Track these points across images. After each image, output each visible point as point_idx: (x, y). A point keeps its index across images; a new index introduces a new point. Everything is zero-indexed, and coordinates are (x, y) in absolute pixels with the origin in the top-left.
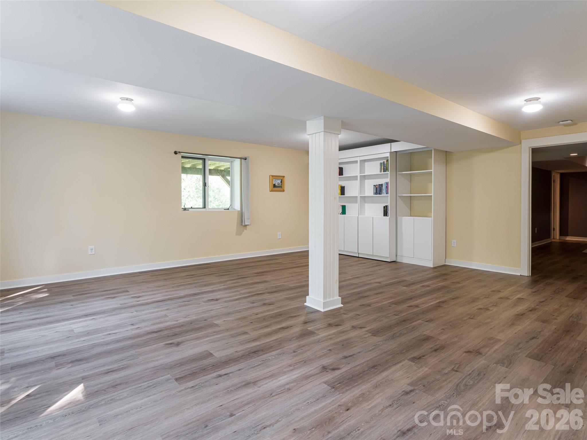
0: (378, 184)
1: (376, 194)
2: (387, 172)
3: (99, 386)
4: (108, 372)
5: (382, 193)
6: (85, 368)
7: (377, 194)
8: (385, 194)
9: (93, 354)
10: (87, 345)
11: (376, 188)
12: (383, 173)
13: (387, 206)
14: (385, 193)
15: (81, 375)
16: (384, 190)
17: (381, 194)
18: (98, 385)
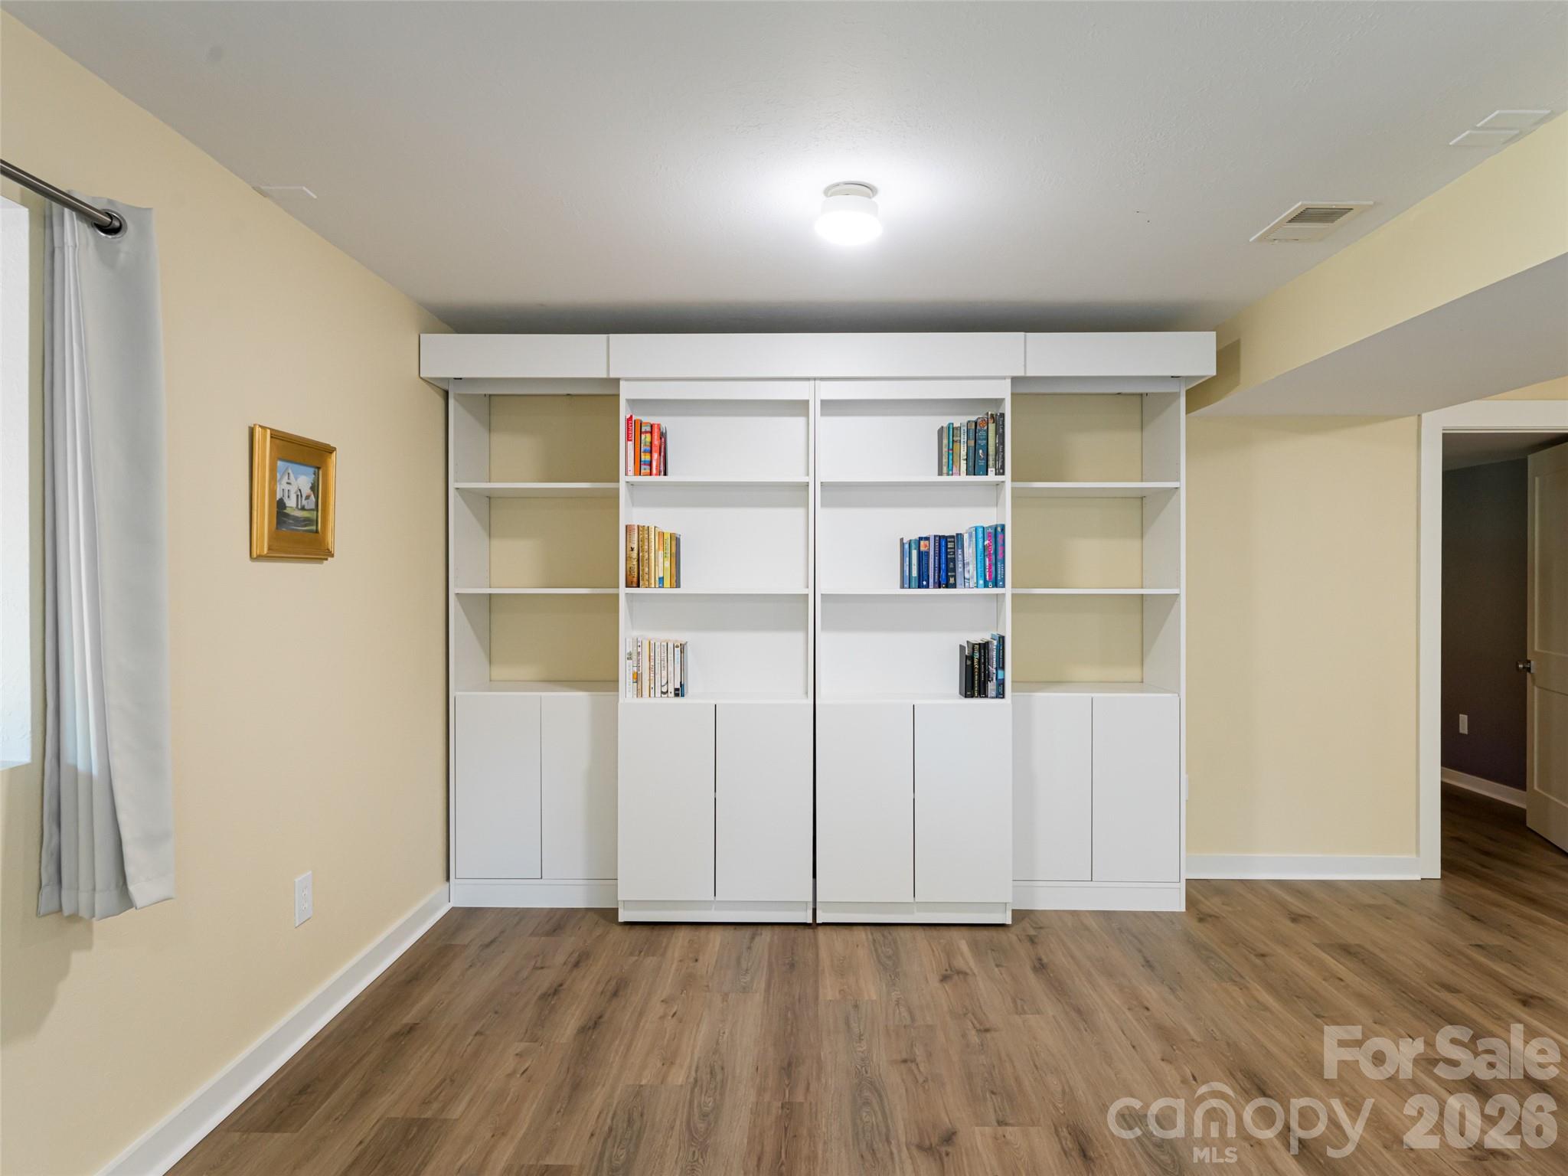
0: (931, 532)
1: (920, 586)
2: (992, 476)
5: (959, 581)
7: (927, 587)
8: (977, 586)
11: (920, 554)
12: (964, 478)
13: (991, 642)
14: (981, 582)
16: (971, 567)
17: (954, 586)
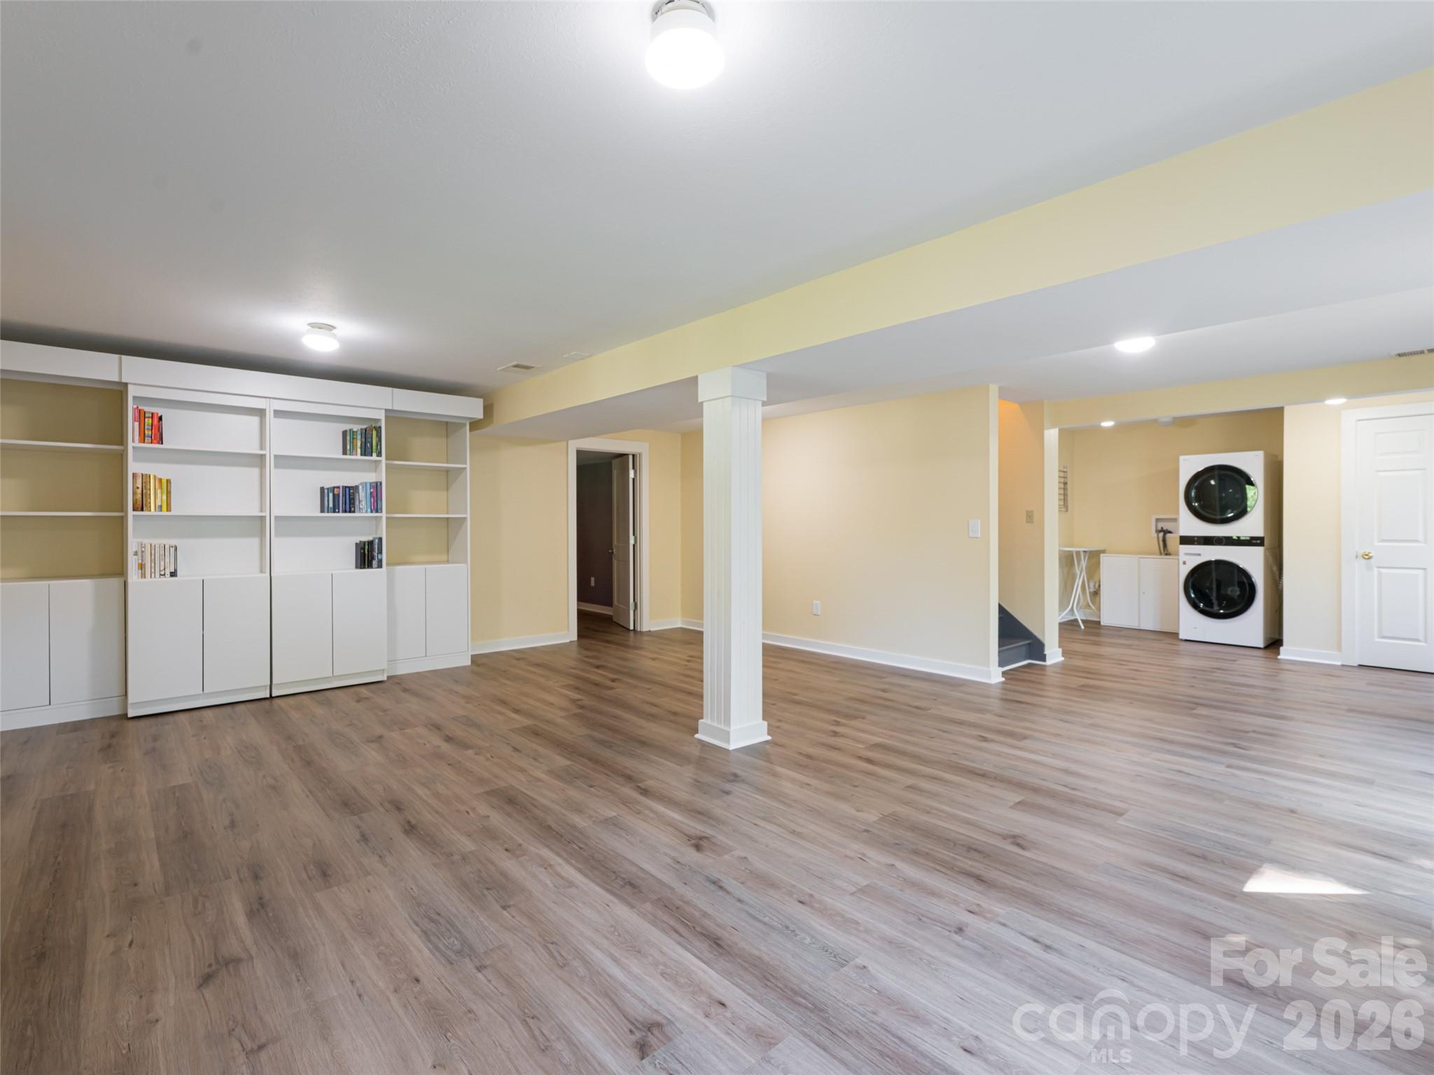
0: (341, 484)
2: (374, 457)
3: (1222, 871)
4: (1186, 878)
5: (357, 509)
6: (1211, 910)
7: (339, 512)
8: (367, 512)
9: (1157, 927)
10: (1135, 958)
11: (334, 495)
12: (358, 457)
13: (371, 543)
14: (369, 510)
15: (1230, 904)
16: (363, 503)
17: (354, 512)
18: (1223, 875)
